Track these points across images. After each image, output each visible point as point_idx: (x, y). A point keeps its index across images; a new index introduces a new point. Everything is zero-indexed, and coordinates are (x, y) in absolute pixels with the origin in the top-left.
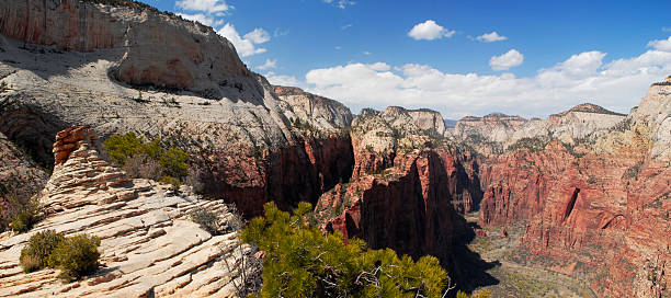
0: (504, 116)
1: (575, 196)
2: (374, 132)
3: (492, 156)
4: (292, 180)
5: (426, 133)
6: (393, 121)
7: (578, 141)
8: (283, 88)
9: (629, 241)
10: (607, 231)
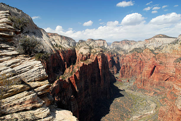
0: (128, 41)
1: (154, 68)
2: (83, 47)
3: (124, 55)
4: (56, 65)
5: (101, 47)
6: (89, 44)
7: (156, 49)
8: (51, 33)
9: (175, 86)
10: (167, 82)
